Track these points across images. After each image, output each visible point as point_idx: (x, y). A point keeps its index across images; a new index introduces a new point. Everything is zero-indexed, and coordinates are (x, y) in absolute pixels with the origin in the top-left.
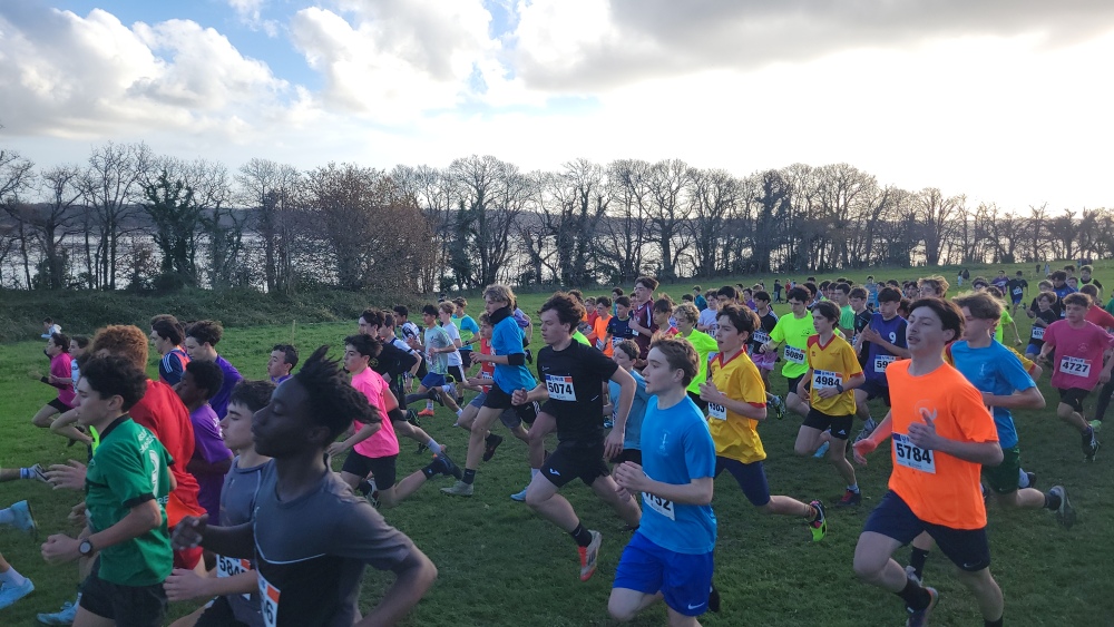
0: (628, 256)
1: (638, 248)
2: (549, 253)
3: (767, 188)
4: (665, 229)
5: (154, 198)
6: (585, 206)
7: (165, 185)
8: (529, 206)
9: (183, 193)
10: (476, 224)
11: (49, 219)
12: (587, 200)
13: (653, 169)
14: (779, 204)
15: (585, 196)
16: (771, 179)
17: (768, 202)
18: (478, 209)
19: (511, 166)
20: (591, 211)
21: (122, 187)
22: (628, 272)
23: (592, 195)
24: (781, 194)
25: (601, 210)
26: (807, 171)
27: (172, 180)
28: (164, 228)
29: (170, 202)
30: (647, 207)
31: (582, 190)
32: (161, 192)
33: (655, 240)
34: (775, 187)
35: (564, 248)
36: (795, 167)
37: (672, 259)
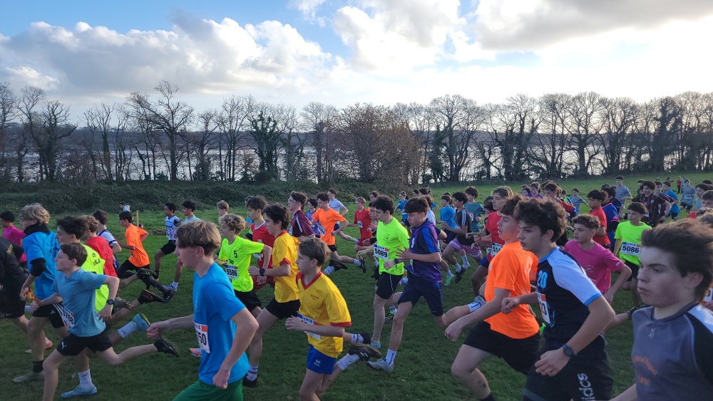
0: (553, 160)
1: (561, 155)
2: (497, 160)
3: (663, 110)
4: (581, 141)
5: (256, 127)
6: (522, 126)
7: (262, 119)
8: (483, 127)
9: (271, 124)
10: (447, 140)
11: (202, 140)
12: (524, 122)
13: (574, 100)
14: (672, 121)
15: (523, 120)
16: (666, 104)
17: (664, 121)
18: (449, 130)
19: (471, 101)
20: (527, 129)
21: (239, 121)
22: (553, 171)
23: (528, 119)
24: (675, 114)
25: (534, 129)
26: (696, 96)
27: (265, 117)
28: (260, 145)
29: (264, 129)
30: (568, 126)
31: (520, 116)
32: (259, 124)
33: (573, 149)
34: (670, 111)
35: (506, 155)
36: (687, 95)
37: (586, 162)
